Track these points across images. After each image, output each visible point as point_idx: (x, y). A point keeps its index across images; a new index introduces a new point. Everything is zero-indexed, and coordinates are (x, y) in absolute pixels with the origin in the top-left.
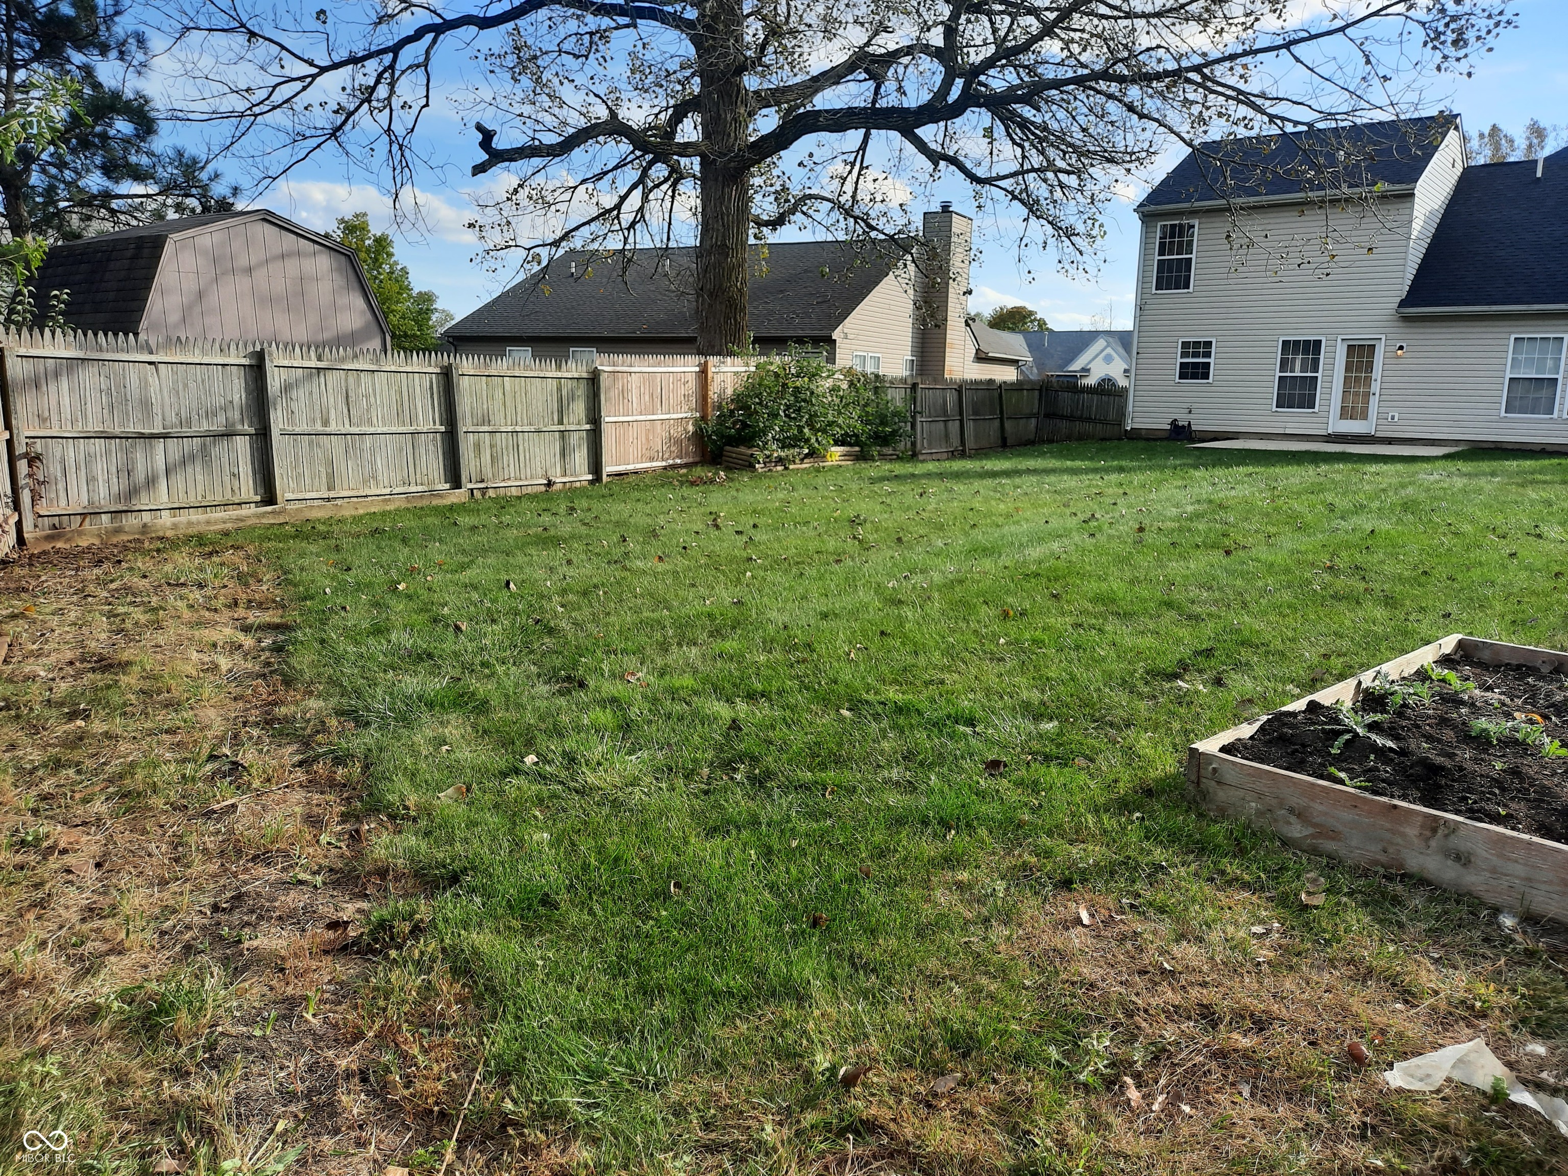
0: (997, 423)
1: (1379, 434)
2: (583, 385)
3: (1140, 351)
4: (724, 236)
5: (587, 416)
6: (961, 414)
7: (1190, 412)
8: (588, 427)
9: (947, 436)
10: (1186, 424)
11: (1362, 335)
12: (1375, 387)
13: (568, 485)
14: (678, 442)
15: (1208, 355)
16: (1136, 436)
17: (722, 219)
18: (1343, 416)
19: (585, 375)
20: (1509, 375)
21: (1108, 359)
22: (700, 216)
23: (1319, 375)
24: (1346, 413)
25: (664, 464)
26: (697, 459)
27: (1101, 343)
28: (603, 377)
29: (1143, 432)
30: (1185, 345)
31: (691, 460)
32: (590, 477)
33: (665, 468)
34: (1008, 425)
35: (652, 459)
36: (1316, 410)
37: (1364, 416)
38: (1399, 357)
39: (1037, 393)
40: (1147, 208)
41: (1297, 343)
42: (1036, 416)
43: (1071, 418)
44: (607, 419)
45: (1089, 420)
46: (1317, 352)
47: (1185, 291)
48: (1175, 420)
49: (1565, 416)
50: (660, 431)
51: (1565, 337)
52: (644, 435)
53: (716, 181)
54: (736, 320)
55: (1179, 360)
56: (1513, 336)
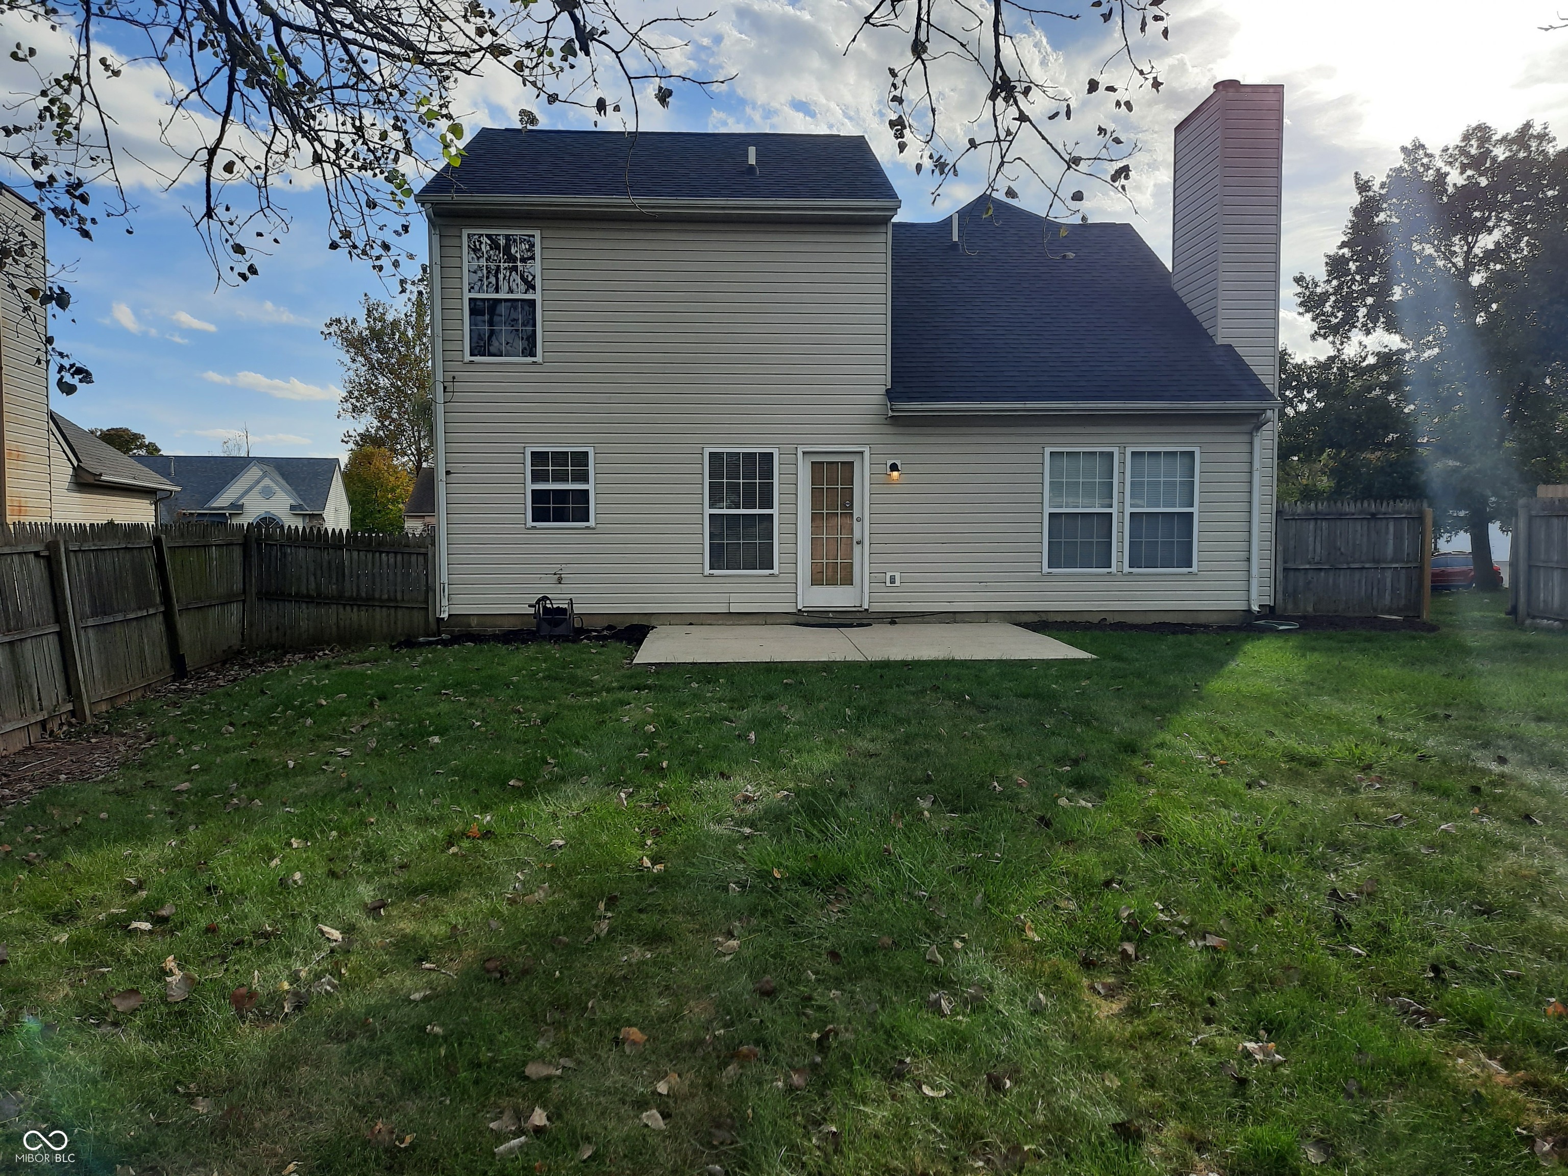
0: (157, 626)
3: (452, 467)
6: (60, 616)
7: (560, 581)
10: (564, 604)
11: (832, 446)
12: (862, 529)
15: (583, 476)
16: (461, 630)
18: (817, 580)
20: (1047, 510)
21: (267, 494)
23: (775, 511)
24: (819, 577)
27: (254, 473)
29: (474, 622)
30: (538, 458)
34: (183, 624)
36: (776, 571)
37: (848, 580)
38: (892, 482)
39: (237, 553)
41: (733, 457)
42: (242, 597)
43: (317, 599)
45: (356, 602)
46: (768, 473)
47: (530, 359)
48: (545, 598)
49: (1127, 569)
51: (1115, 450)
55: (530, 487)
56: (1048, 450)
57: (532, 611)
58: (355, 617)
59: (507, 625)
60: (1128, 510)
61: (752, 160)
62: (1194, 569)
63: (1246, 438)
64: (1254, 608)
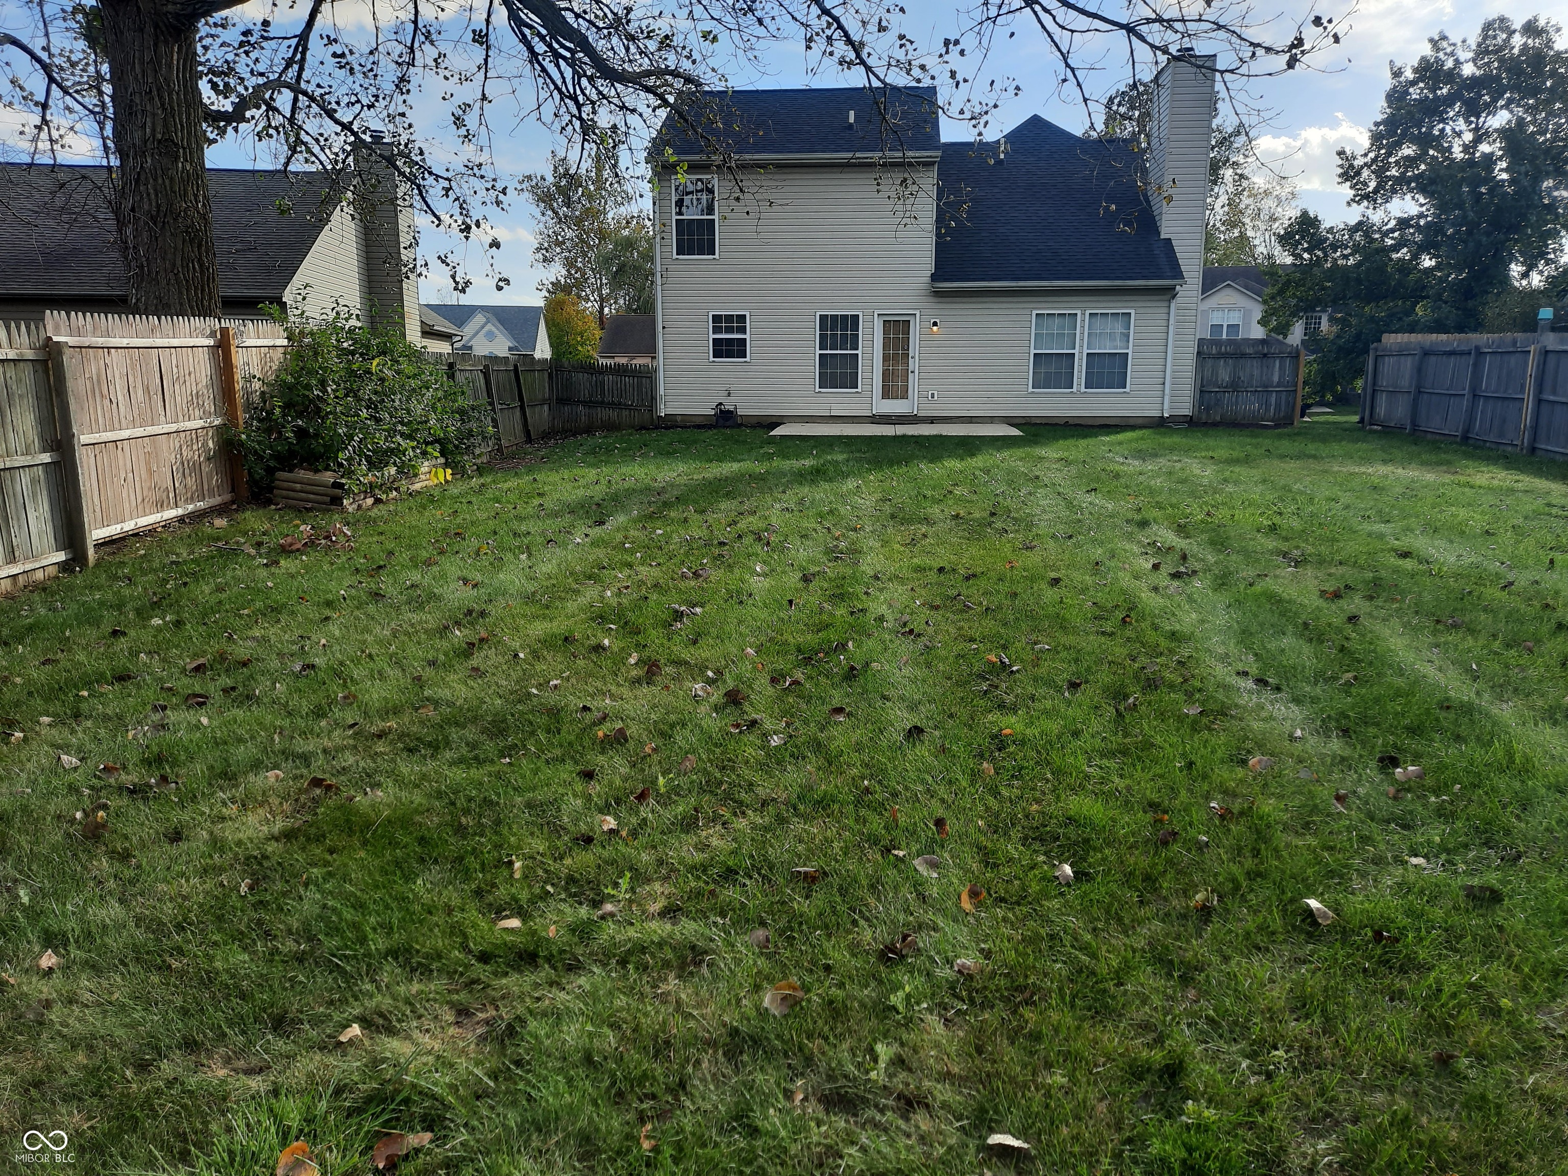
1: (922, 414)
2: (27, 373)
3: (666, 324)
4: (166, 125)
5: (42, 438)
6: (492, 403)
7: (729, 395)
8: (46, 458)
10: (732, 408)
11: (897, 310)
12: (913, 364)
13: (21, 580)
14: (196, 468)
15: (743, 330)
16: (671, 423)
17: (161, 98)
18: (886, 395)
19: (29, 354)
20: (1033, 351)
21: (490, 336)
23: (860, 352)
24: (886, 394)
25: (180, 512)
26: (227, 497)
27: (479, 319)
28: (69, 361)
29: (679, 419)
30: (716, 318)
31: (217, 500)
32: (61, 556)
33: (181, 519)
34: (528, 413)
35: (160, 505)
36: (859, 390)
37: (905, 396)
38: (933, 334)
39: (546, 375)
40: (655, 156)
41: (834, 317)
42: (550, 402)
43: (590, 404)
44: (84, 439)
45: (612, 405)
46: (855, 326)
47: (711, 257)
48: (721, 404)
49: (1083, 389)
50: (168, 453)
51: (1079, 312)
52: (143, 464)
53: (141, 30)
54: (201, 265)
55: (712, 336)
56: (1035, 312)
57: (713, 412)
58: (613, 414)
59: (698, 421)
60: (1086, 351)
61: (852, 120)
62: (1128, 390)
63: (1166, 304)
64: (1166, 415)
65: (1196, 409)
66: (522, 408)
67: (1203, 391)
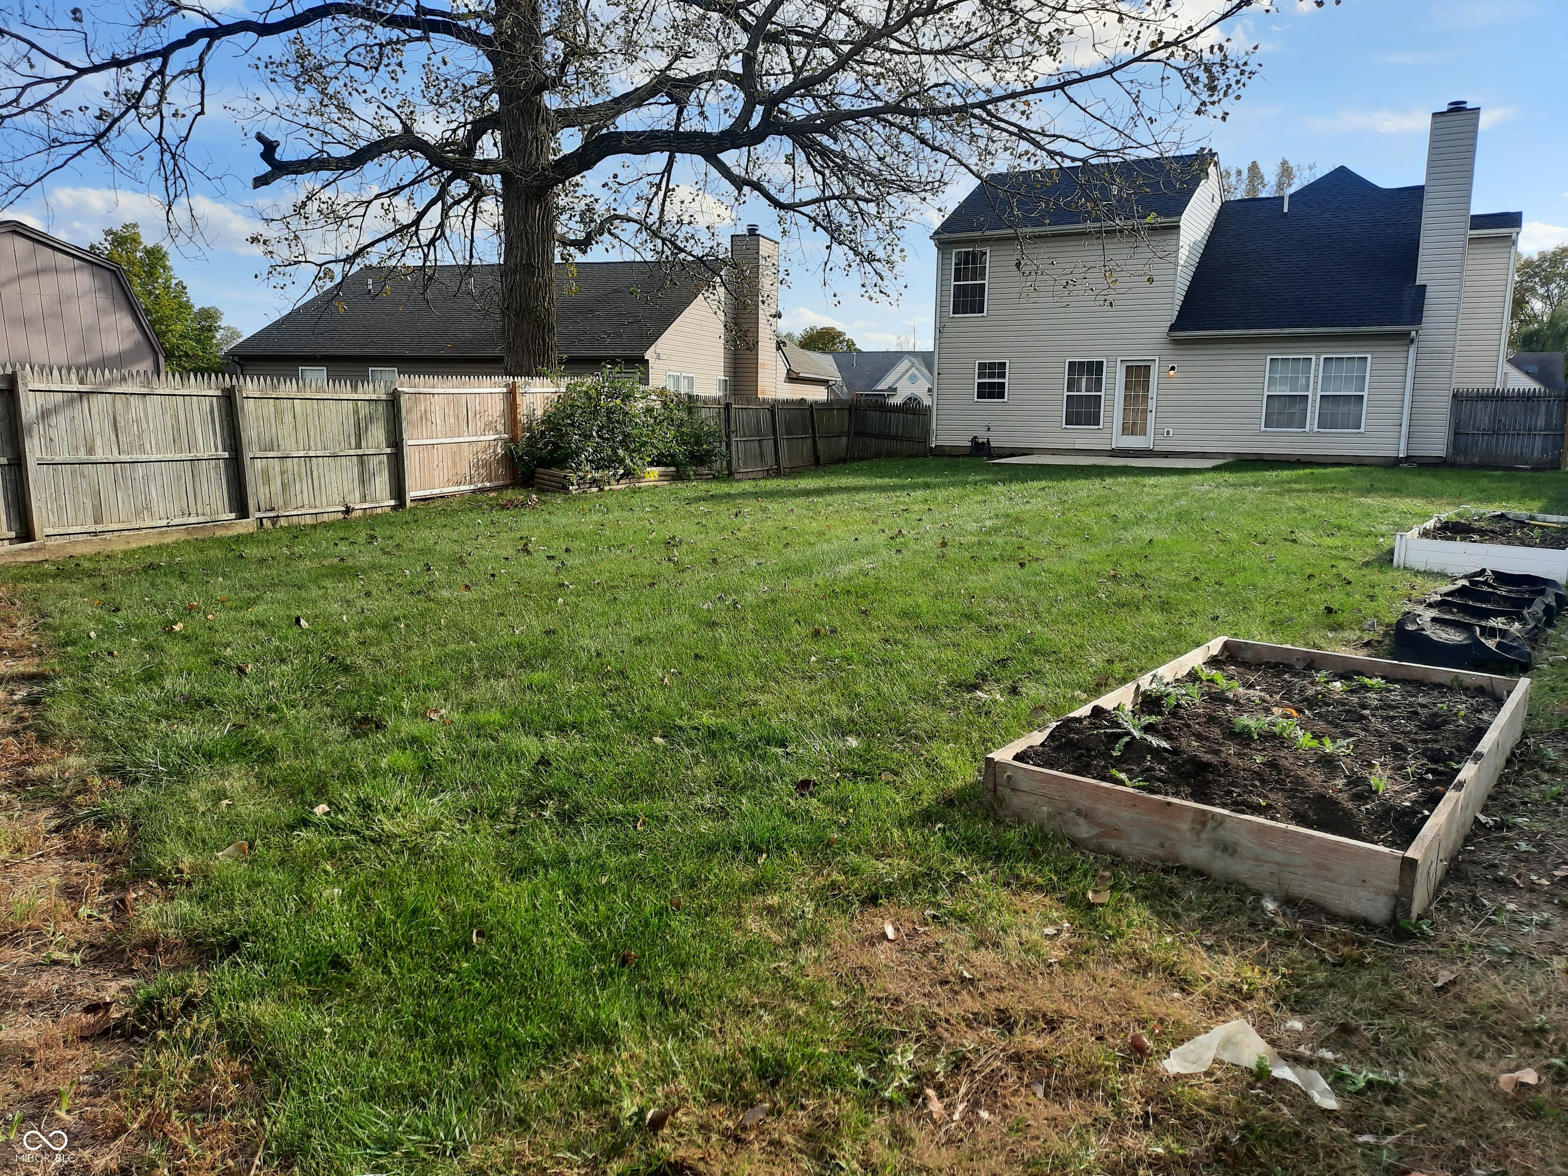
0: (809, 442)
1: (1157, 449)
2: (381, 408)
3: (941, 371)
4: (529, 255)
5: (387, 439)
6: (775, 433)
7: (988, 429)
8: (389, 451)
9: (762, 456)
10: (985, 441)
11: (1137, 356)
12: (1152, 405)
13: (368, 512)
14: (487, 465)
15: (1002, 375)
16: (940, 452)
17: (526, 238)
18: (1124, 432)
19: (384, 397)
20: (1266, 393)
21: (913, 379)
22: (502, 234)
23: (1102, 394)
24: (1129, 429)
25: (472, 487)
26: (508, 482)
28: (404, 400)
29: (947, 449)
30: (982, 366)
31: (501, 482)
32: (393, 503)
33: (474, 491)
34: (820, 444)
35: (459, 483)
36: (1101, 426)
37: (1142, 432)
38: (1171, 377)
39: (846, 412)
40: (942, 236)
41: (1081, 364)
42: (847, 434)
43: (879, 436)
44: (409, 442)
45: (895, 438)
46: (1100, 371)
47: (980, 315)
48: (976, 438)
49: (1316, 429)
50: (467, 454)
51: (1313, 357)
52: (450, 458)
53: (519, 198)
54: (544, 340)
55: (977, 381)
56: (1269, 357)
57: (970, 444)
58: (895, 446)
59: (957, 451)
60: (1319, 393)
62: (1362, 430)
63: (1405, 348)
64: (1401, 455)
65: (1451, 450)
66: (814, 438)
67: (1458, 432)
